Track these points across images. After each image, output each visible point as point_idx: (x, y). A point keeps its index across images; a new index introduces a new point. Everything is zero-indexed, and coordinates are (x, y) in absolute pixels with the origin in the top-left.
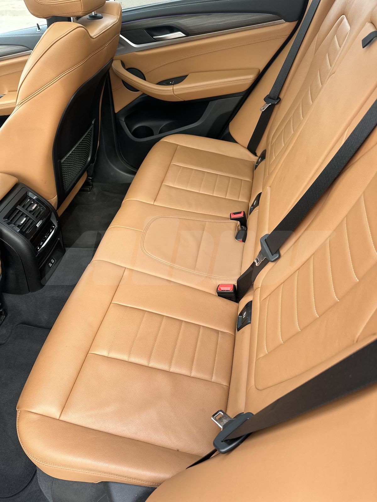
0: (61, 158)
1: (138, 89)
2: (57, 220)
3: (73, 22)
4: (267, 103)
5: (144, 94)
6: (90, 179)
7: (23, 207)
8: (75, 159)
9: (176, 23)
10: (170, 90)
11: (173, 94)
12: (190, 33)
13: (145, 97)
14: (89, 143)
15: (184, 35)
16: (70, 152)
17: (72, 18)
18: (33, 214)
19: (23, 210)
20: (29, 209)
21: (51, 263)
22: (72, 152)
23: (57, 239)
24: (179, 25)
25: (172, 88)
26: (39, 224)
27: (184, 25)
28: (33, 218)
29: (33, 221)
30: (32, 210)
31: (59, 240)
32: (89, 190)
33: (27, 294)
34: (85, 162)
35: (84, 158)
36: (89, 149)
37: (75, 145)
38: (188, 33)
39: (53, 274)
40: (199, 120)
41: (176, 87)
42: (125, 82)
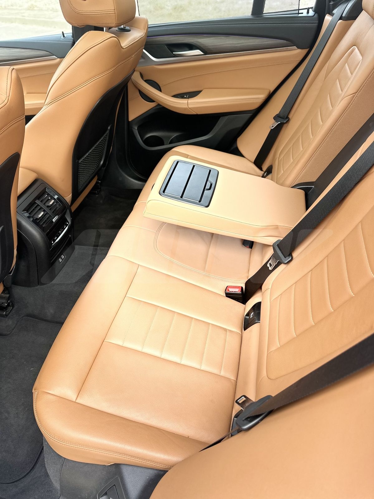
0: (79, 159)
1: (155, 100)
2: (71, 217)
3: (106, 31)
4: (277, 122)
5: (159, 105)
6: (99, 183)
7: (41, 201)
8: (90, 161)
9: (197, 41)
10: (185, 103)
11: (187, 107)
12: (208, 52)
13: (160, 108)
14: (103, 147)
15: (202, 53)
16: (87, 154)
17: (105, 29)
18: (50, 209)
19: (41, 205)
20: (47, 204)
21: (62, 259)
22: (89, 154)
23: (69, 236)
24: (198, 44)
25: (187, 102)
26: (55, 219)
27: (203, 44)
28: (50, 213)
29: (50, 215)
30: (50, 205)
31: (70, 237)
32: (97, 193)
33: (36, 287)
34: (98, 165)
35: (98, 161)
36: (103, 153)
37: (91, 148)
38: (206, 51)
39: (63, 269)
40: (209, 134)
41: (191, 101)
42: (142, 92)
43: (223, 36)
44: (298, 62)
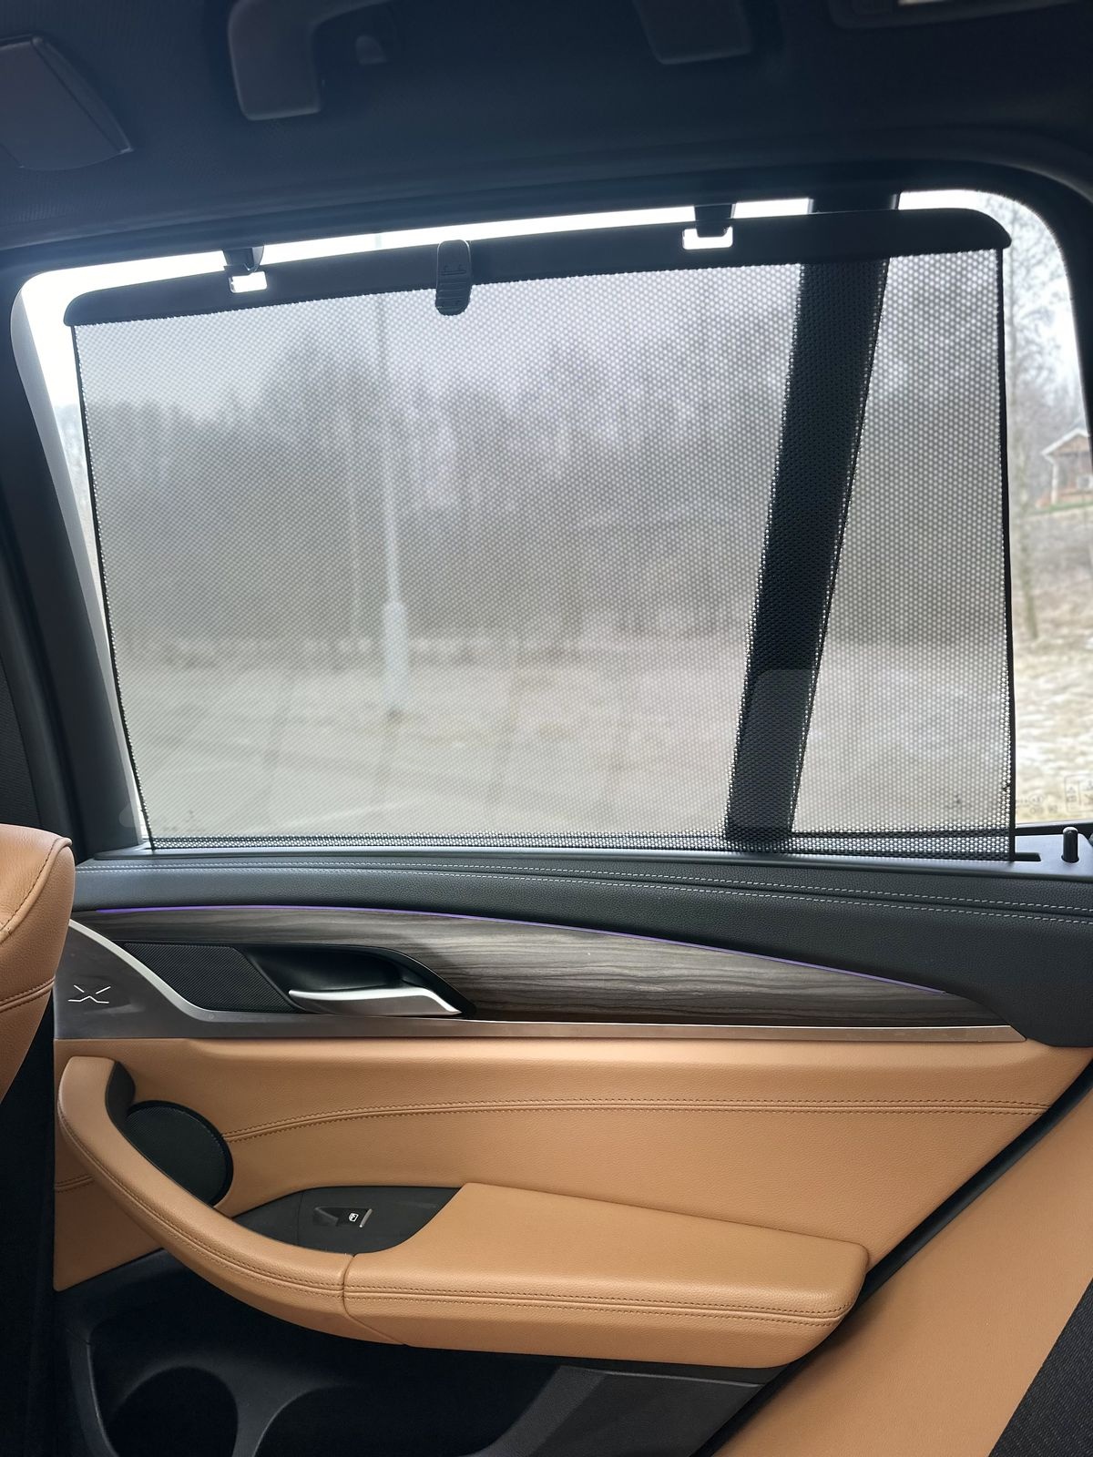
9: (414, 946)
11: (340, 1309)
12: (477, 1005)
15: (450, 1009)
25: (338, 1270)
27: (451, 966)
38: (472, 1002)
41: (366, 1270)
43: (565, 933)
44: (1037, 1112)
